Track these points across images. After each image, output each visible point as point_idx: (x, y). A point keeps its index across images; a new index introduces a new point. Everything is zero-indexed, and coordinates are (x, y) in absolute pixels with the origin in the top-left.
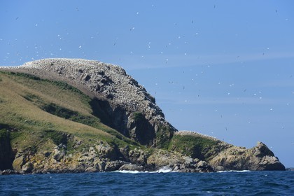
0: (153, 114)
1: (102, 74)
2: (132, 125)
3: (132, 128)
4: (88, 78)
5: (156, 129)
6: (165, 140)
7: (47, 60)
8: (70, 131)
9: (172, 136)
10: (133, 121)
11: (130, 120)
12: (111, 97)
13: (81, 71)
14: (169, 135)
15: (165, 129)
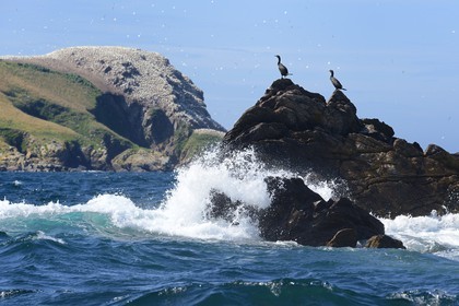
0: (175, 111)
1: (127, 65)
2: (148, 122)
3: (147, 125)
4: (109, 69)
5: (175, 127)
6: (183, 139)
7: (71, 49)
8: (28, 129)
9: (190, 134)
10: (149, 117)
11: (147, 117)
12: (129, 91)
13: (103, 62)
14: (187, 133)
15: (184, 127)
